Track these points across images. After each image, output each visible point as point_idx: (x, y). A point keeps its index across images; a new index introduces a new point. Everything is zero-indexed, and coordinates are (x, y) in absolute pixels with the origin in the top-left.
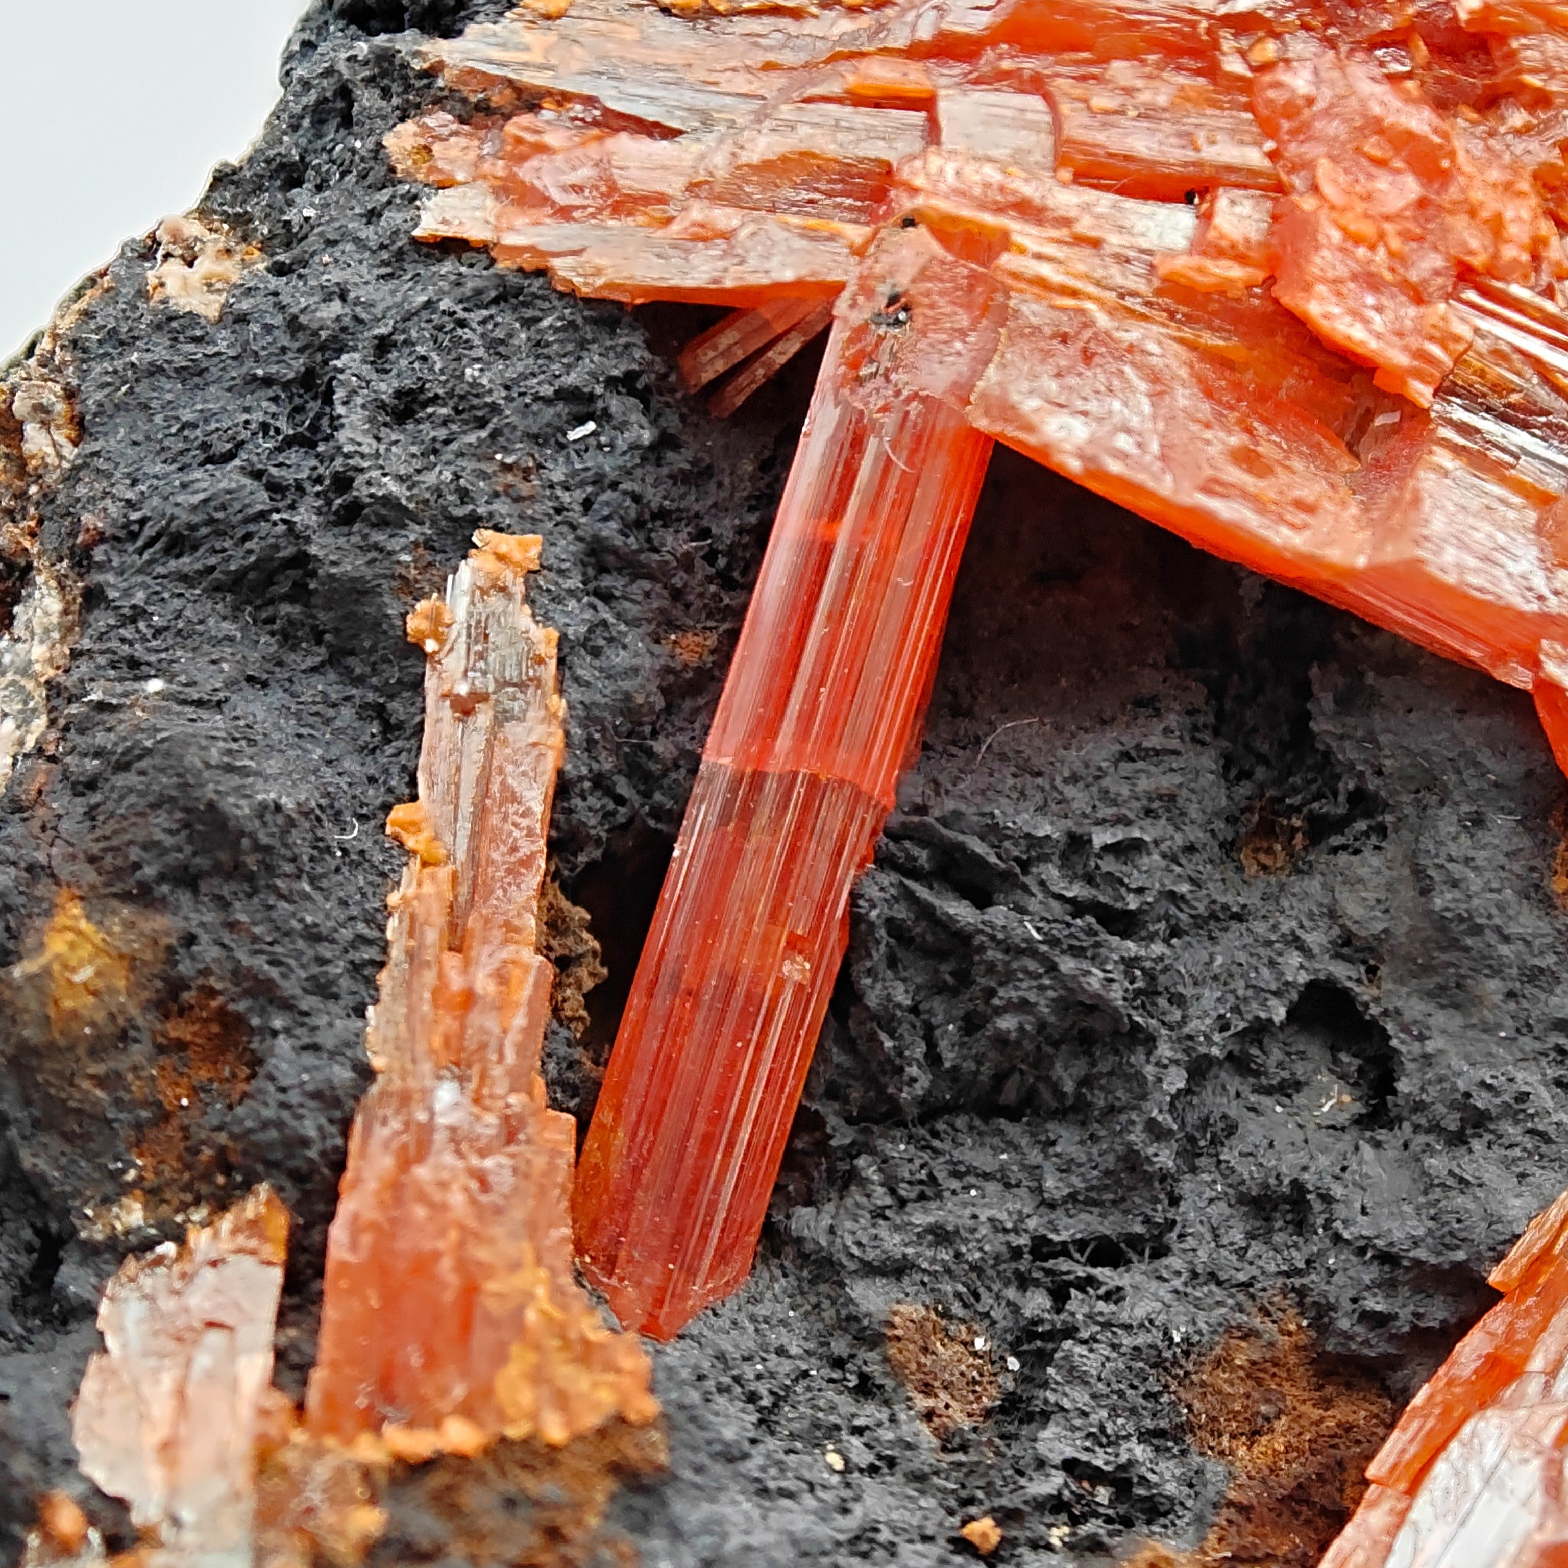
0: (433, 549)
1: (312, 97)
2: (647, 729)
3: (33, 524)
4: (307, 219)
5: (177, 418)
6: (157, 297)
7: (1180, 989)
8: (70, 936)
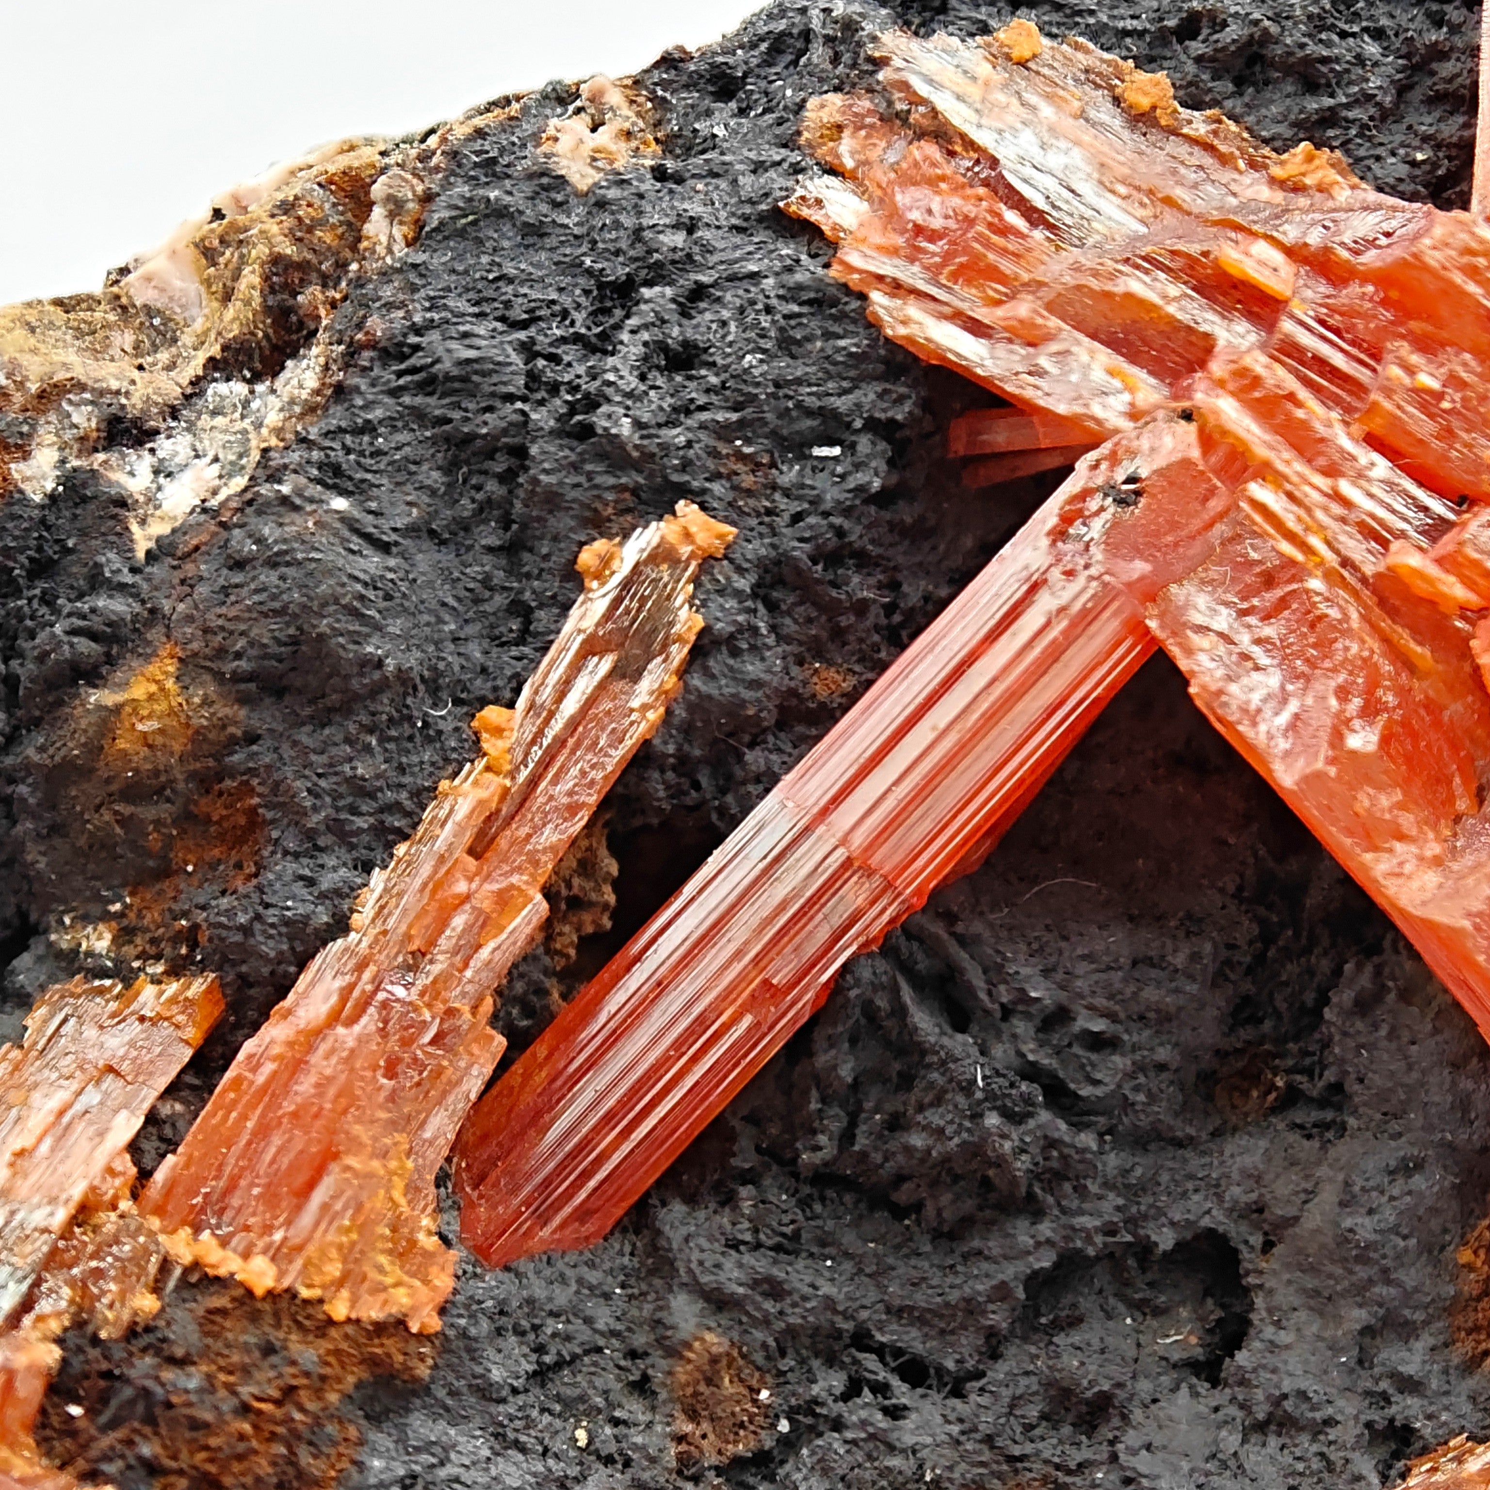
0: (638, 497)
1: (781, 25)
2: (747, 738)
3: (338, 296)
4: (714, 136)
5: (499, 265)
6: (544, 148)
7: (1089, 1183)
8: (153, 688)
